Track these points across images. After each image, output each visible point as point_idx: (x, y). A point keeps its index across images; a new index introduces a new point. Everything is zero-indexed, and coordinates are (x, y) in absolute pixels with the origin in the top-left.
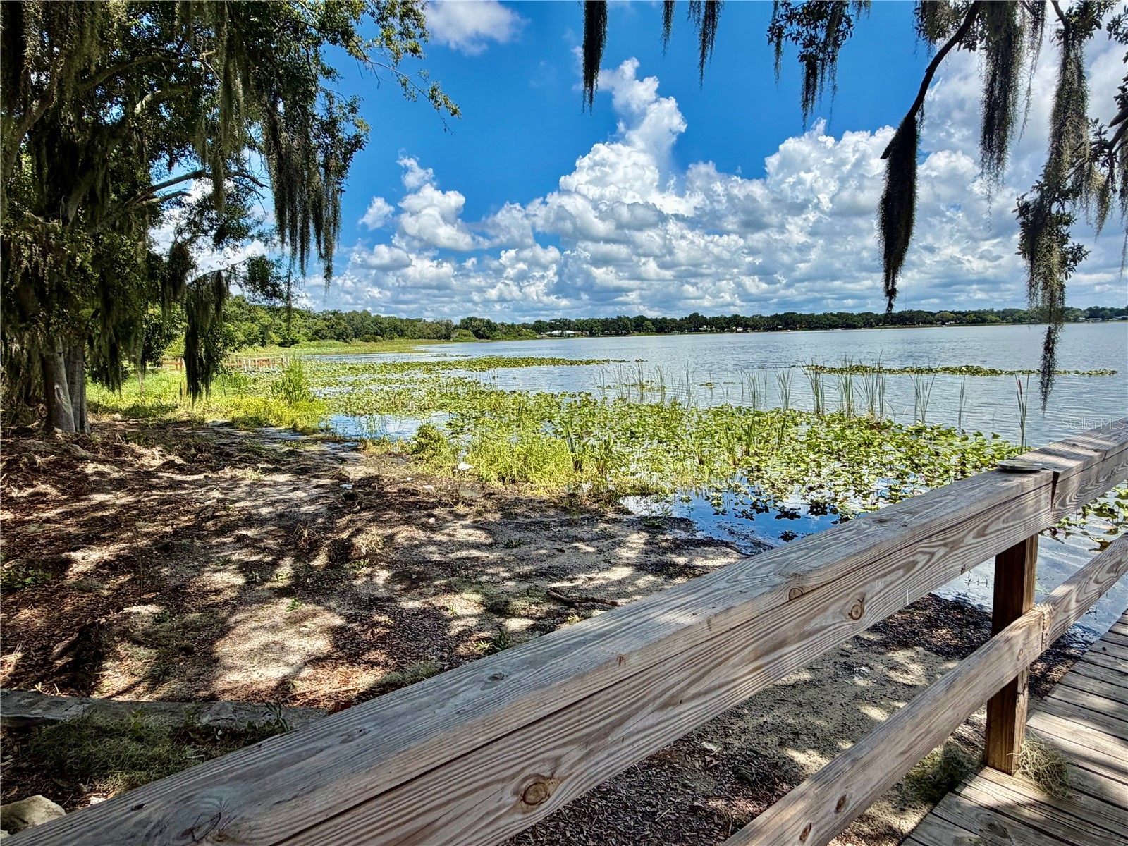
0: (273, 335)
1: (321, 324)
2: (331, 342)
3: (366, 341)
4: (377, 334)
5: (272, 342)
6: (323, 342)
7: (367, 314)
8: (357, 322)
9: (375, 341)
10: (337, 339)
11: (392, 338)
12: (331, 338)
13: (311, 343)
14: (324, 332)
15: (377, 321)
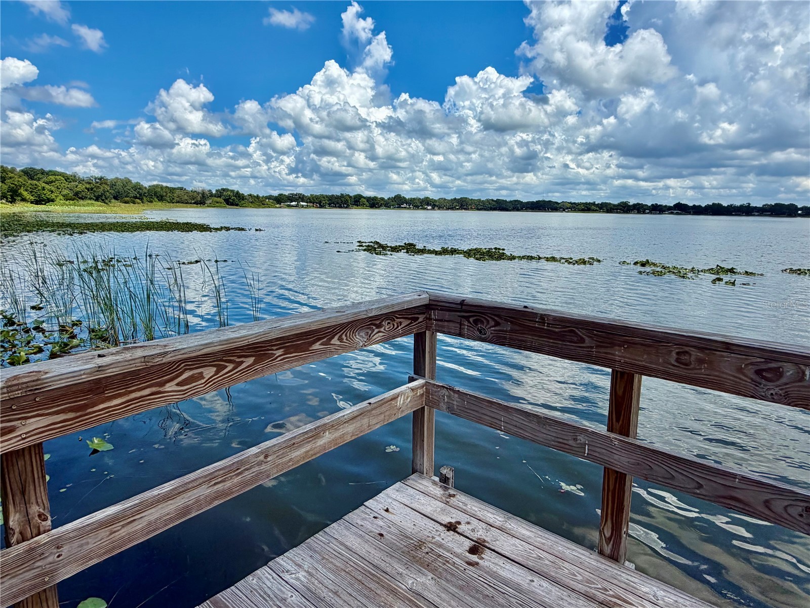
0: (25, 194)
1: (81, 187)
2: (89, 202)
3: (126, 202)
4: (136, 197)
5: (24, 200)
6: (81, 202)
7: (129, 181)
8: (119, 186)
9: (134, 203)
10: (97, 200)
11: (151, 202)
12: (90, 199)
13: (67, 202)
14: (83, 194)
15: (138, 187)
